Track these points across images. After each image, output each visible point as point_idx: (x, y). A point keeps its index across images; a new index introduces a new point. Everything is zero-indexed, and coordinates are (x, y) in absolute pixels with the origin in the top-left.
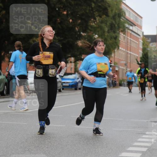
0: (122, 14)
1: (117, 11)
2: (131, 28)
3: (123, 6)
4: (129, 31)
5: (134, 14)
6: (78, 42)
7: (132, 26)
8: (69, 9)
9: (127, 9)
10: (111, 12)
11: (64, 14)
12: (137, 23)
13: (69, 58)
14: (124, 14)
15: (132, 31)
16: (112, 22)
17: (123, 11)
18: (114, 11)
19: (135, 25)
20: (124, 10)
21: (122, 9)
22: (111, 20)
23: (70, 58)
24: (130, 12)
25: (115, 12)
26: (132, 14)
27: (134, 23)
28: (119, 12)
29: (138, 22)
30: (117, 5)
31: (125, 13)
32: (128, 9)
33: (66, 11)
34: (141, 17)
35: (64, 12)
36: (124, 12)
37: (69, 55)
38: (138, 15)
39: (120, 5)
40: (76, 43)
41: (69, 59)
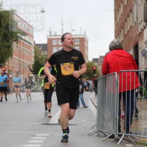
2: (23, 37)
4: (21, 40)
7: (24, 35)
10: (3, 23)
12: (29, 33)
15: (24, 40)
16: (5, 32)
18: (6, 22)
19: (27, 35)
22: (4, 30)
27: (27, 33)
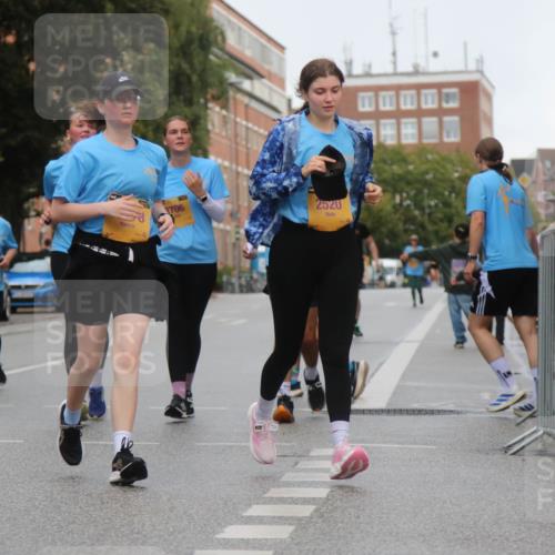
0: (212, 37)
1: (194, 29)
2: (247, 85)
3: (216, 10)
4: (240, 96)
5: (255, 35)
6: (60, 143)
7: (249, 77)
8: (24, 25)
9: (229, 21)
10: (172, 32)
11: (5, 44)
12: (267, 67)
13: (31, 200)
14: (219, 38)
15: (251, 96)
16: (180, 67)
17: (217, 28)
18: (183, 29)
19: (262, 76)
20: (219, 25)
21: (212, 20)
22: (176, 60)
23: (35, 200)
24: (240, 29)
25: (189, 32)
26: (250, 36)
27: (257, 68)
28: (201, 32)
29: (270, 63)
30: (192, 5)
31: (223, 34)
32: (234, 19)
33: (14, 32)
34: (282, 48)
35: (6, 35)
36: (218, 31)
37: (32, 190)
38: (270, 39)
39: (206, 7)
40: (54, 146)
41: (33, 203)
